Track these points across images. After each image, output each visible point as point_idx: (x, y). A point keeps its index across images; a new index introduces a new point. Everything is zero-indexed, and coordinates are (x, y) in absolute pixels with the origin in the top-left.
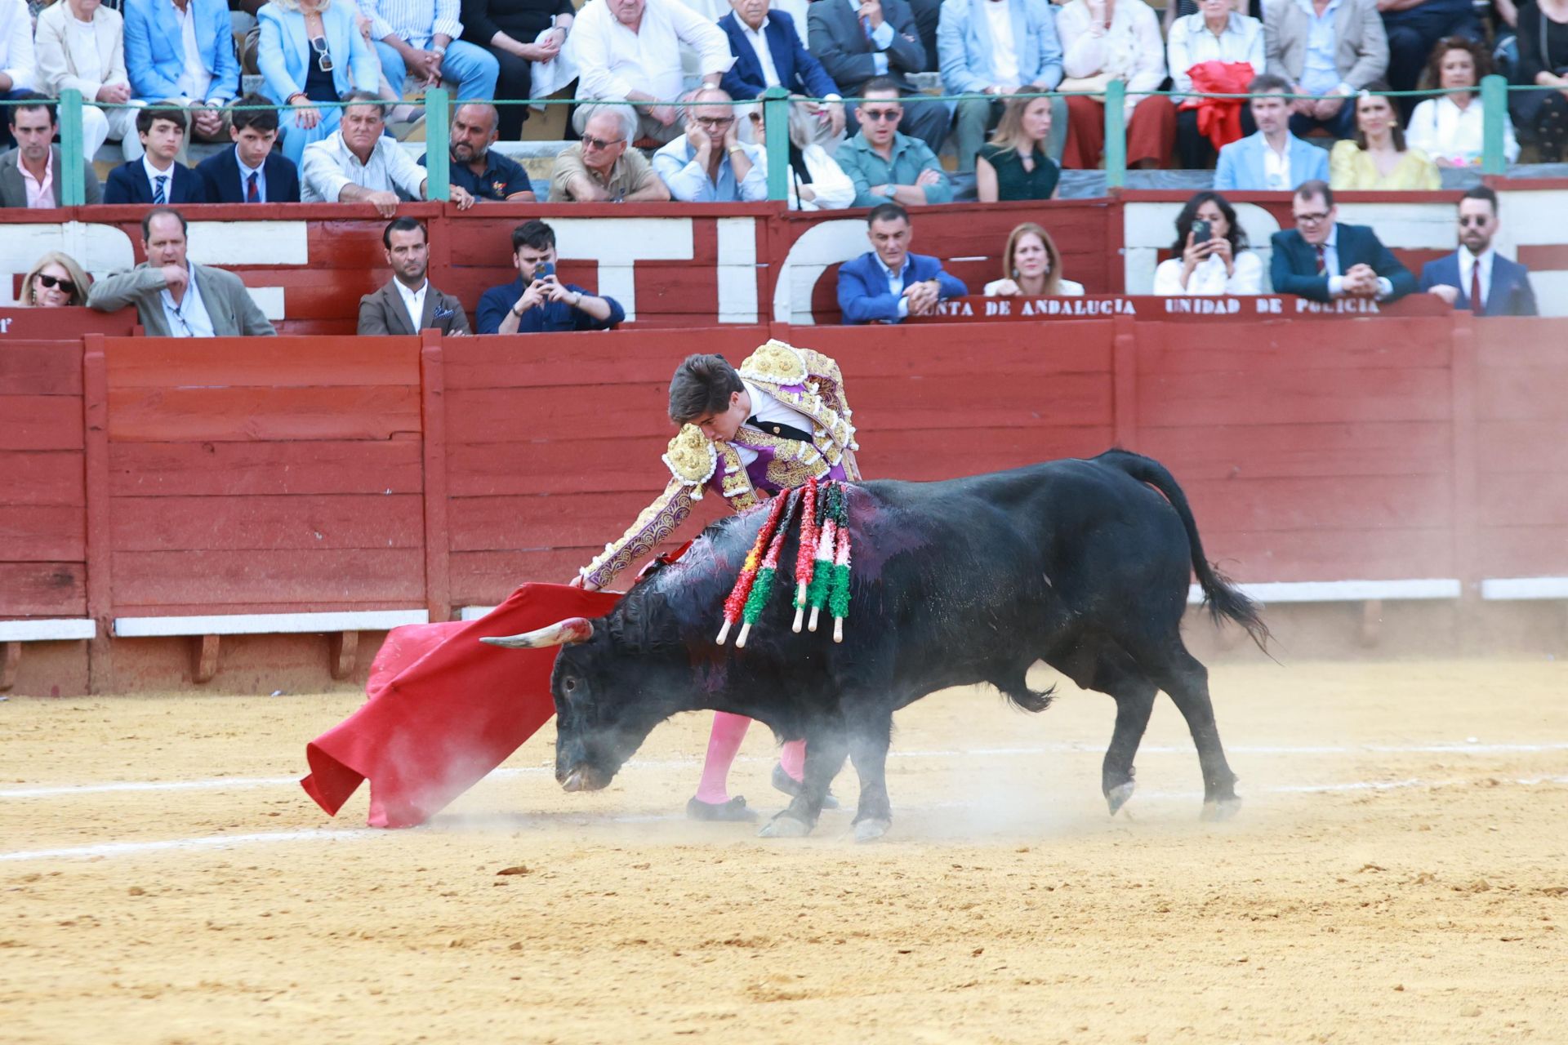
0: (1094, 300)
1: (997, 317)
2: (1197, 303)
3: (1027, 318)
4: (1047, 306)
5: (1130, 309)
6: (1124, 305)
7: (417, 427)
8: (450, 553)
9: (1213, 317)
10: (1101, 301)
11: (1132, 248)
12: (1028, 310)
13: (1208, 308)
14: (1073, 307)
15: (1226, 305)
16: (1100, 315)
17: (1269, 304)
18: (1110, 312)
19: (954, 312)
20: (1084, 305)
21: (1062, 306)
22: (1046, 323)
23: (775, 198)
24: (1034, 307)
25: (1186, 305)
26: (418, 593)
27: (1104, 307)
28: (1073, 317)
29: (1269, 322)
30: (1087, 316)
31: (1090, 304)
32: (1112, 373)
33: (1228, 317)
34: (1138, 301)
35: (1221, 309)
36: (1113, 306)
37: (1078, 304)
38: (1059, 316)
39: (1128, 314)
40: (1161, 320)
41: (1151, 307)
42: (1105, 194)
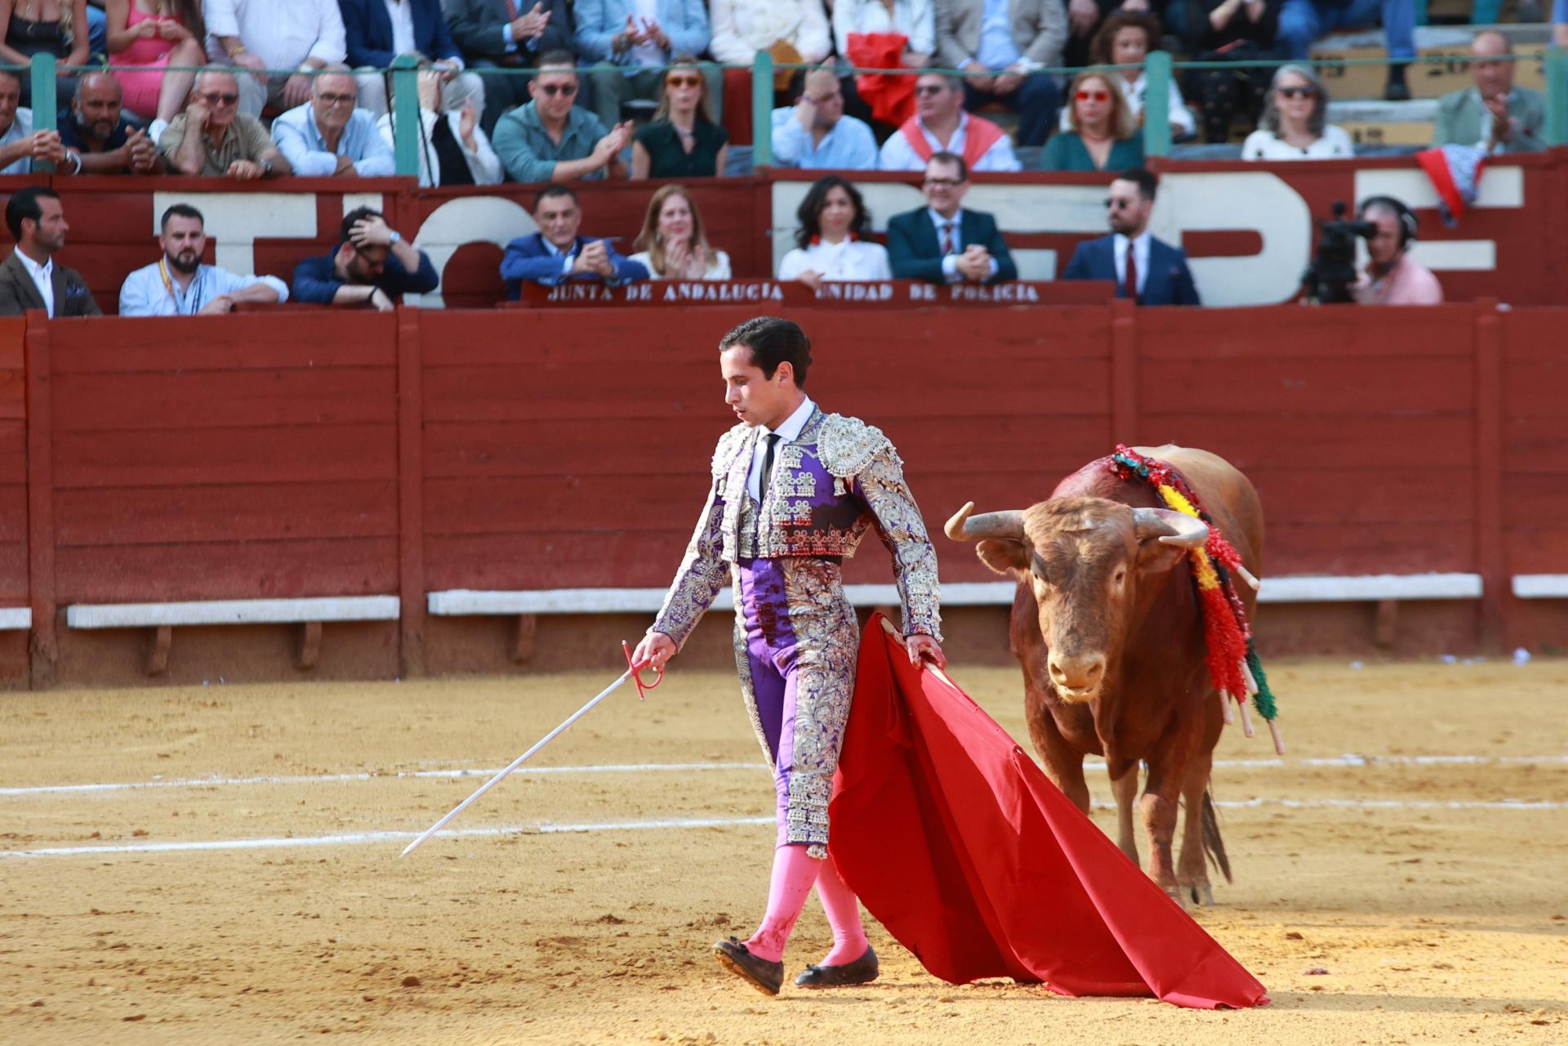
0: (740, 284)
1: (638, 302)
2: (848, 289)
3: (669, 303)
4: (691, 290)
5: (777, 294)
6: (771, 290)
7: (22, 415)
8: (55, 548)
9: (864, 304)
10: (747, 287)
11: (778, 231)
12: (670, 294)
13: (859, 294)
14: (718, 291)
15: (878, 291)
16: (746, 301)
17: (923, 291)
18: (755, 297)
19: (592, 295)
20: (730, 290)
21: (706, 291)
22: (689, 310)
23: (404, 173)
24: (677, 290)
25: (836, 290)
26: (21, 591)
27: (750, 291)
28: (718, 302)
29: (923, 310)
30: (732, 302)
31: (736, 289)
33: (879, 304)
34: (787, 287)
35: (872, 294)
36: (760, 291)
37: (723, 289)
38: (703, 301)
39: (775, 301)
40: (810, 306)
41: (799, 292)
42: (754, 173)
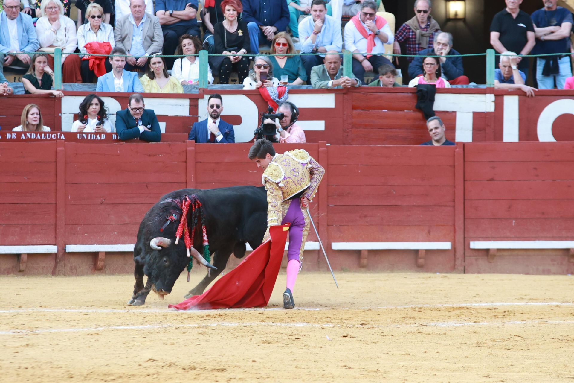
1: (11, 139)
3: (23, 140)
4: (31, 135)
5: (63, 137)
6: (61, 136)
9: (95, 141)
10: (52, 134)
11: (64, 113)
12: (23, 137)
13: (93, 137)
14: (41, 136)
16: (51, 139)
18: (55, 138)
20: (45, 136)
21: (36, 136)
22: (30, 142)
24: (25, 136)
27: (53, 136)
28: (41, 140)
29: (117, 143)
30: (46, 140)
32: (56, 162)
33: (101, 141)
34: (66, 134)
35: (98, 138)
36: (57, 136)
38: (35, 140)
39: (62, 139)
40: (75, 142)
41: (71, 137)
